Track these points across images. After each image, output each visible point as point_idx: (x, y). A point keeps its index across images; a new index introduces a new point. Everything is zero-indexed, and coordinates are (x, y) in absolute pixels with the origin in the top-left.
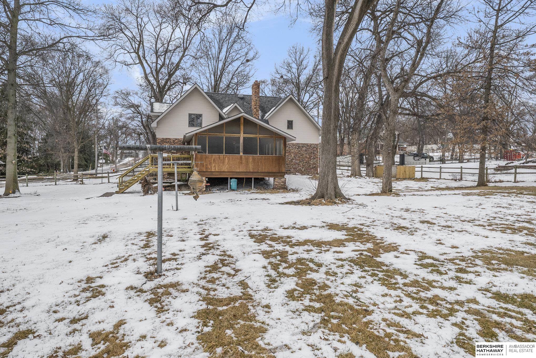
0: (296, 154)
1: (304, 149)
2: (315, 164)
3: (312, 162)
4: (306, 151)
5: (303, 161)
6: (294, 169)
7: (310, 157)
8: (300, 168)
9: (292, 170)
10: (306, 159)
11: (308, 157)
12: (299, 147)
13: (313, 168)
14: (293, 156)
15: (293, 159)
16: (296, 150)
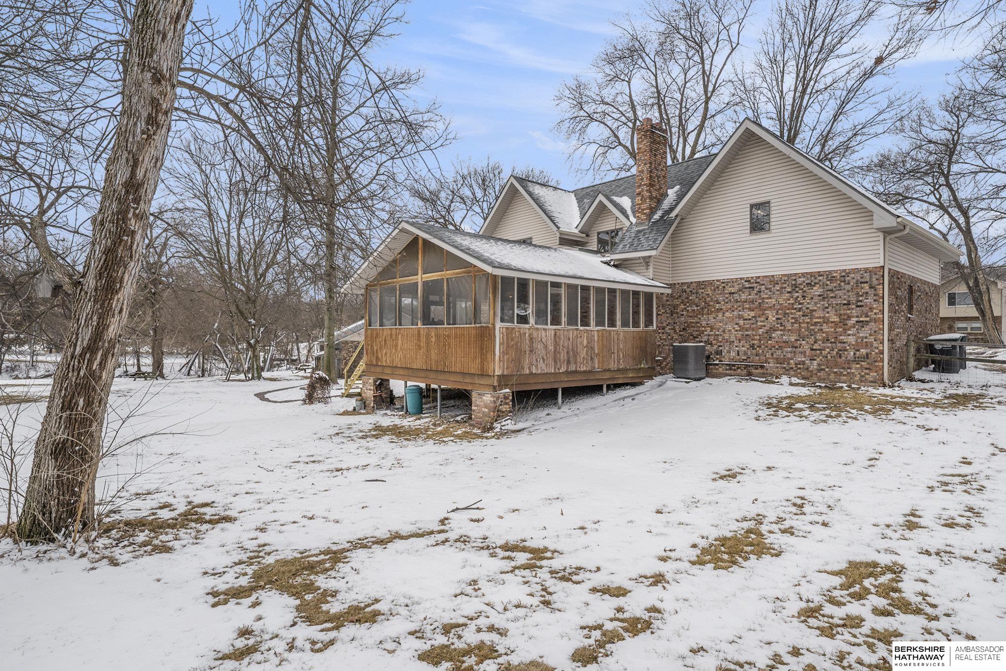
0: (783, 312)
1: (817, 290)
2: (867, 345)
3: (852, 339)
4: (823, 297)
5: (812, 333)
6: (778, 361)
7: (843, 321)
8: (800, 358)
9: (771, 365)
10: (825, 328)
11: (836, 319)
12: (795, 286)
13: (856, 360)
14: (772, 319)
15: (773, 329)
16: (783, 299)
